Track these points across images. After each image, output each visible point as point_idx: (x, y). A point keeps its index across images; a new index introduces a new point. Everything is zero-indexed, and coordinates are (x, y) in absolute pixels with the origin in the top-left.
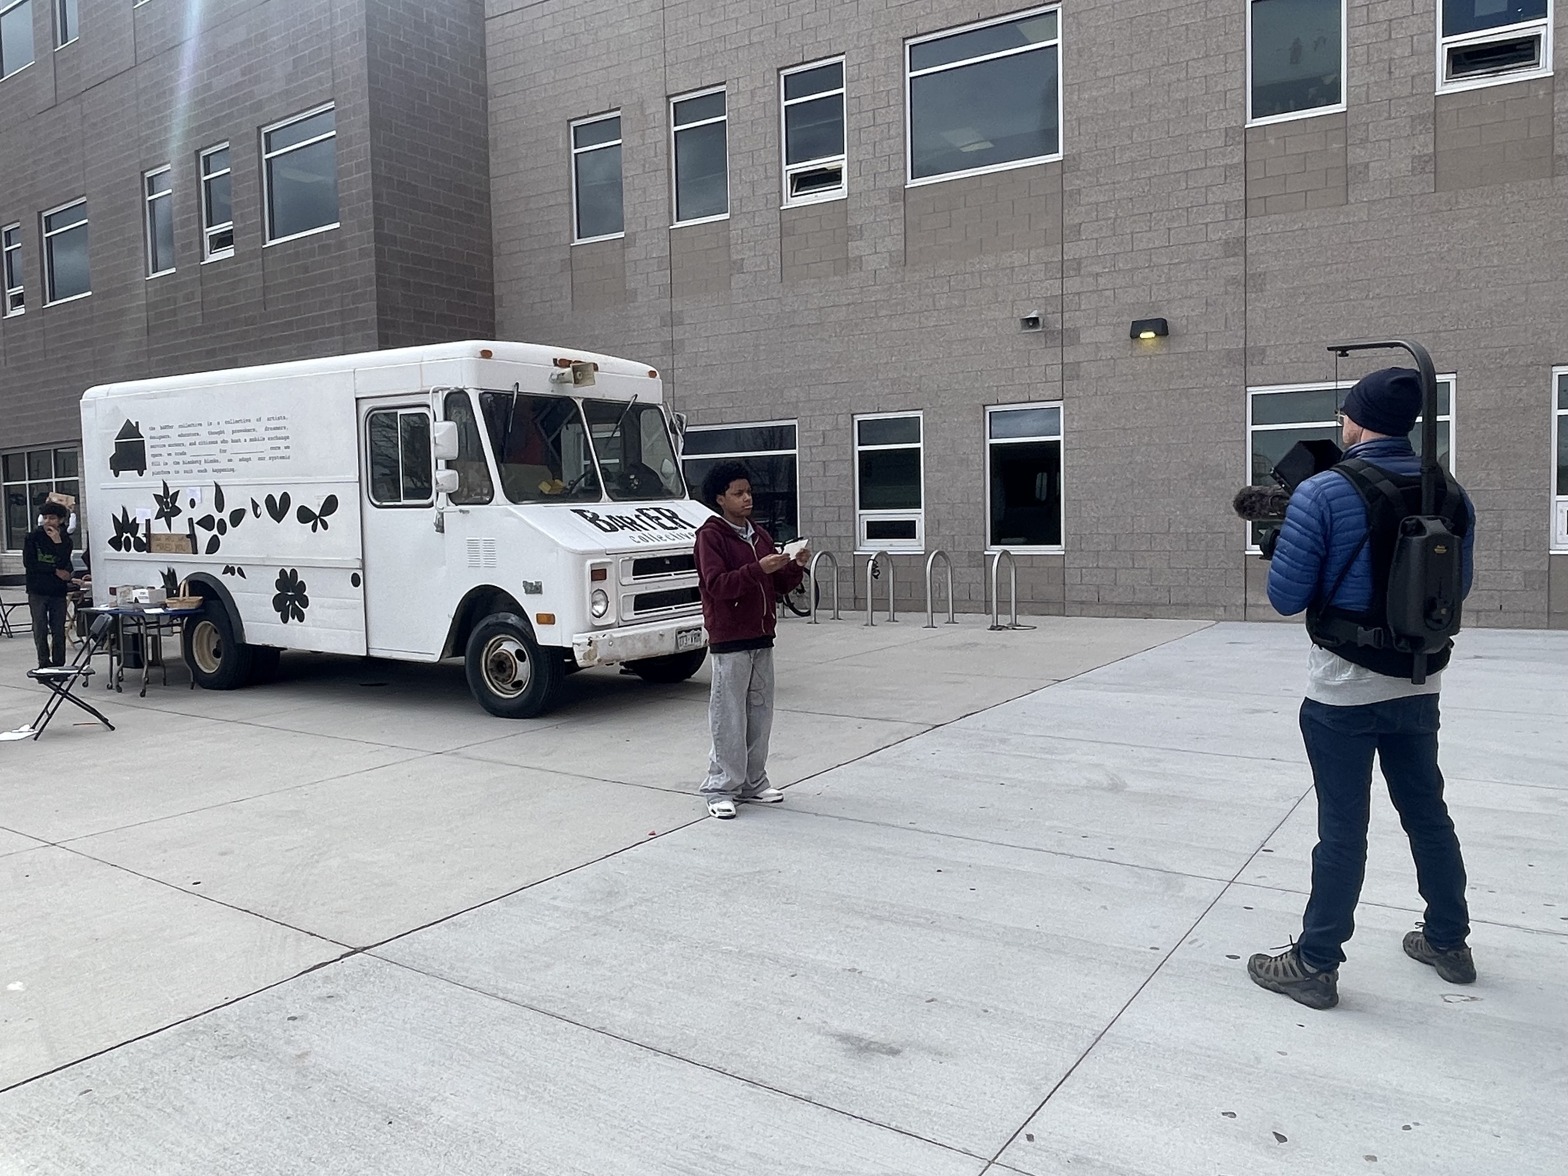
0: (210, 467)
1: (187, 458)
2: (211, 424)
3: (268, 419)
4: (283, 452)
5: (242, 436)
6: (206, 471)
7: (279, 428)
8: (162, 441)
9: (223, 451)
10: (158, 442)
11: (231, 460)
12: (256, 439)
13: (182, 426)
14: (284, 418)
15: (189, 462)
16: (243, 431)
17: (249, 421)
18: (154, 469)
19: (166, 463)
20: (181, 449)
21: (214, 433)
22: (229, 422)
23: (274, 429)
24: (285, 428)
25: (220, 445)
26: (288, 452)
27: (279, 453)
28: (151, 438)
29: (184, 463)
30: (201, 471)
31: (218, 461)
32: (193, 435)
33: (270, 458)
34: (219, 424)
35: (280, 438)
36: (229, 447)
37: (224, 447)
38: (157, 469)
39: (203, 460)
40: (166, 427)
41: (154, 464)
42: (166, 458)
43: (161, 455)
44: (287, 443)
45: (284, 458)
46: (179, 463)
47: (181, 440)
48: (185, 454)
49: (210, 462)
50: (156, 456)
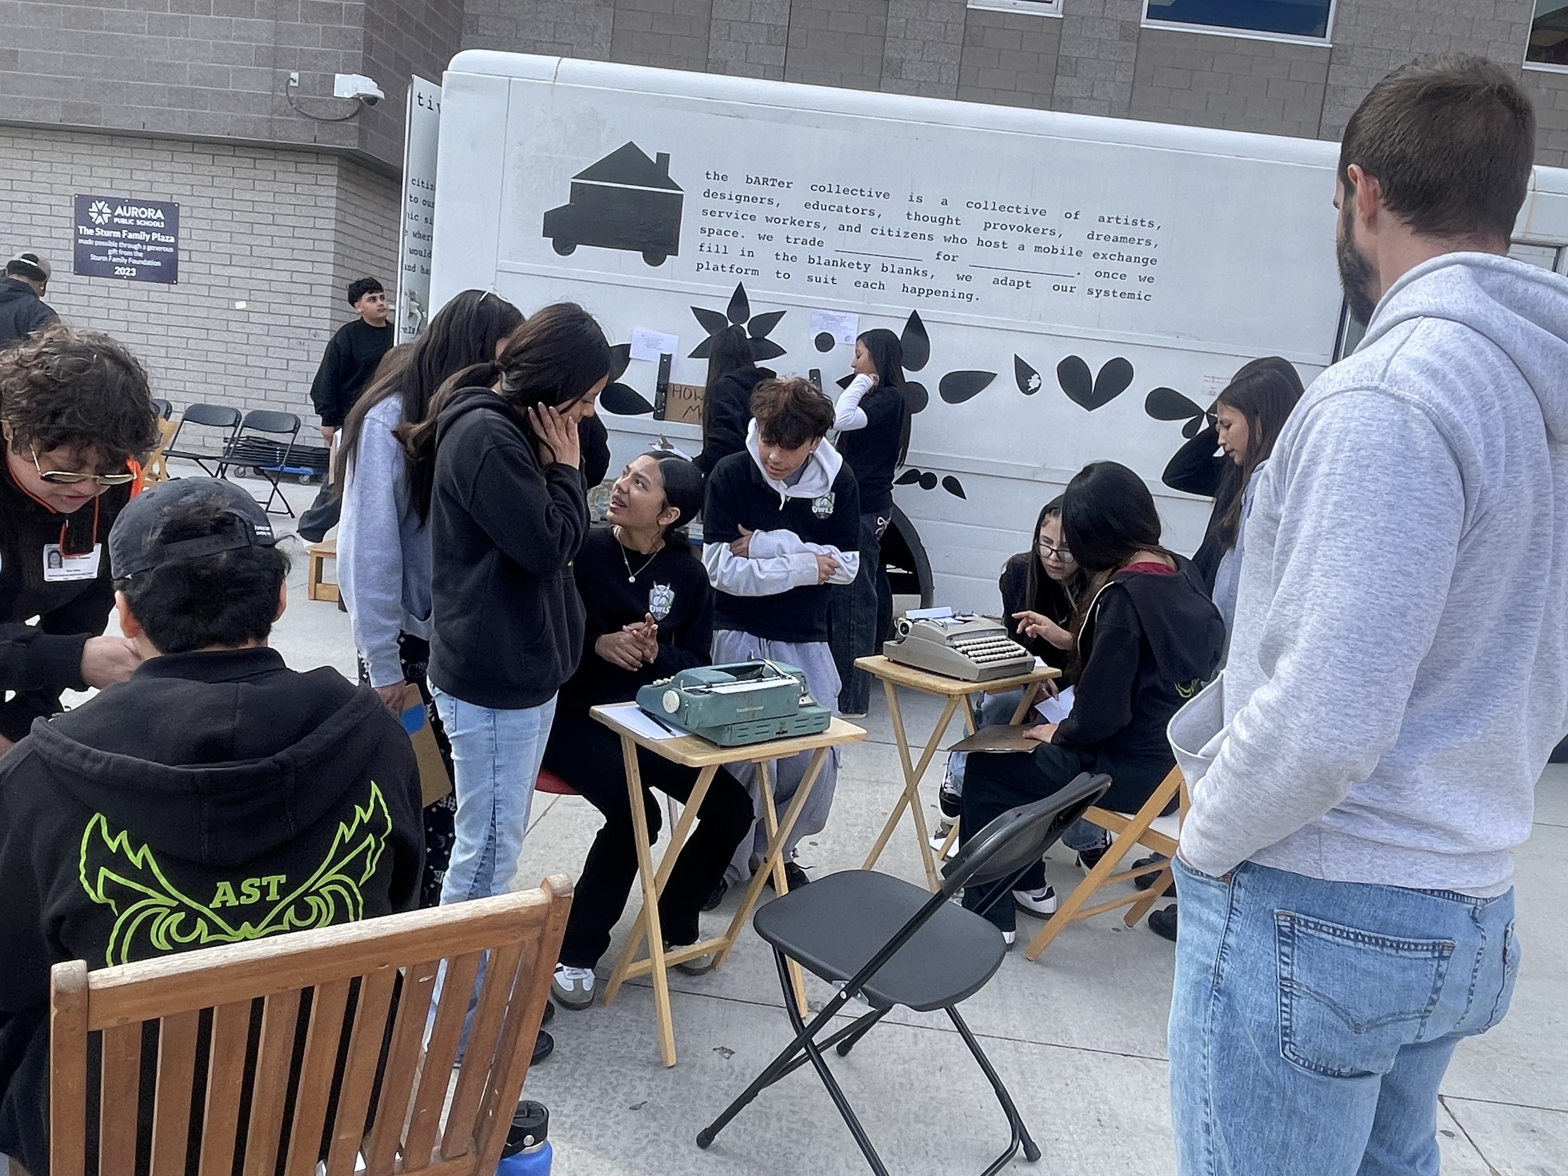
0: (893, 281)
1: (827, 253)
2: (920, 200)
3: (1102, 219)
4: (1133, 285)
5: (1013, 238)
6: (882, 286)
7: (1132, 240)
8: (746, 208)
9: (947, 257)
10: (731, 206)
11: (968, 278)
12: (1054, 251)
13: (822, 189)
14: (1151, 224)
15: (827, 263)
16: (1020, 229)
17: (1043, 213)
18: (704, 257)
19: (751, 254)
20: (808, 233)
21: (925, 218)
22: (978, 206)
23: (1116, 240)
24: (1148, 243)
25: (938, 244)
26: (1144, 288)
27: (1119, 286)
28: (707, 194)
29: (811, 260)
30: (866, 285)
31: (925, 273)
32: (856, 211)
33: (1090, 292)
34: (945, 202)
35: (1129, 259)
36: (969, 253)
37: (950, 249)
38: (715, 260)
39: (876, 264)
40: (765, 181)
41: (705, 248)
42: (750, 241)
43: (735, 234)
44: (1149, 271)
45: (1131, 295)
46: (794, 259)
47: (810, 215)
48: (820, 244)
49: (901, 271)
50: (719, 233)
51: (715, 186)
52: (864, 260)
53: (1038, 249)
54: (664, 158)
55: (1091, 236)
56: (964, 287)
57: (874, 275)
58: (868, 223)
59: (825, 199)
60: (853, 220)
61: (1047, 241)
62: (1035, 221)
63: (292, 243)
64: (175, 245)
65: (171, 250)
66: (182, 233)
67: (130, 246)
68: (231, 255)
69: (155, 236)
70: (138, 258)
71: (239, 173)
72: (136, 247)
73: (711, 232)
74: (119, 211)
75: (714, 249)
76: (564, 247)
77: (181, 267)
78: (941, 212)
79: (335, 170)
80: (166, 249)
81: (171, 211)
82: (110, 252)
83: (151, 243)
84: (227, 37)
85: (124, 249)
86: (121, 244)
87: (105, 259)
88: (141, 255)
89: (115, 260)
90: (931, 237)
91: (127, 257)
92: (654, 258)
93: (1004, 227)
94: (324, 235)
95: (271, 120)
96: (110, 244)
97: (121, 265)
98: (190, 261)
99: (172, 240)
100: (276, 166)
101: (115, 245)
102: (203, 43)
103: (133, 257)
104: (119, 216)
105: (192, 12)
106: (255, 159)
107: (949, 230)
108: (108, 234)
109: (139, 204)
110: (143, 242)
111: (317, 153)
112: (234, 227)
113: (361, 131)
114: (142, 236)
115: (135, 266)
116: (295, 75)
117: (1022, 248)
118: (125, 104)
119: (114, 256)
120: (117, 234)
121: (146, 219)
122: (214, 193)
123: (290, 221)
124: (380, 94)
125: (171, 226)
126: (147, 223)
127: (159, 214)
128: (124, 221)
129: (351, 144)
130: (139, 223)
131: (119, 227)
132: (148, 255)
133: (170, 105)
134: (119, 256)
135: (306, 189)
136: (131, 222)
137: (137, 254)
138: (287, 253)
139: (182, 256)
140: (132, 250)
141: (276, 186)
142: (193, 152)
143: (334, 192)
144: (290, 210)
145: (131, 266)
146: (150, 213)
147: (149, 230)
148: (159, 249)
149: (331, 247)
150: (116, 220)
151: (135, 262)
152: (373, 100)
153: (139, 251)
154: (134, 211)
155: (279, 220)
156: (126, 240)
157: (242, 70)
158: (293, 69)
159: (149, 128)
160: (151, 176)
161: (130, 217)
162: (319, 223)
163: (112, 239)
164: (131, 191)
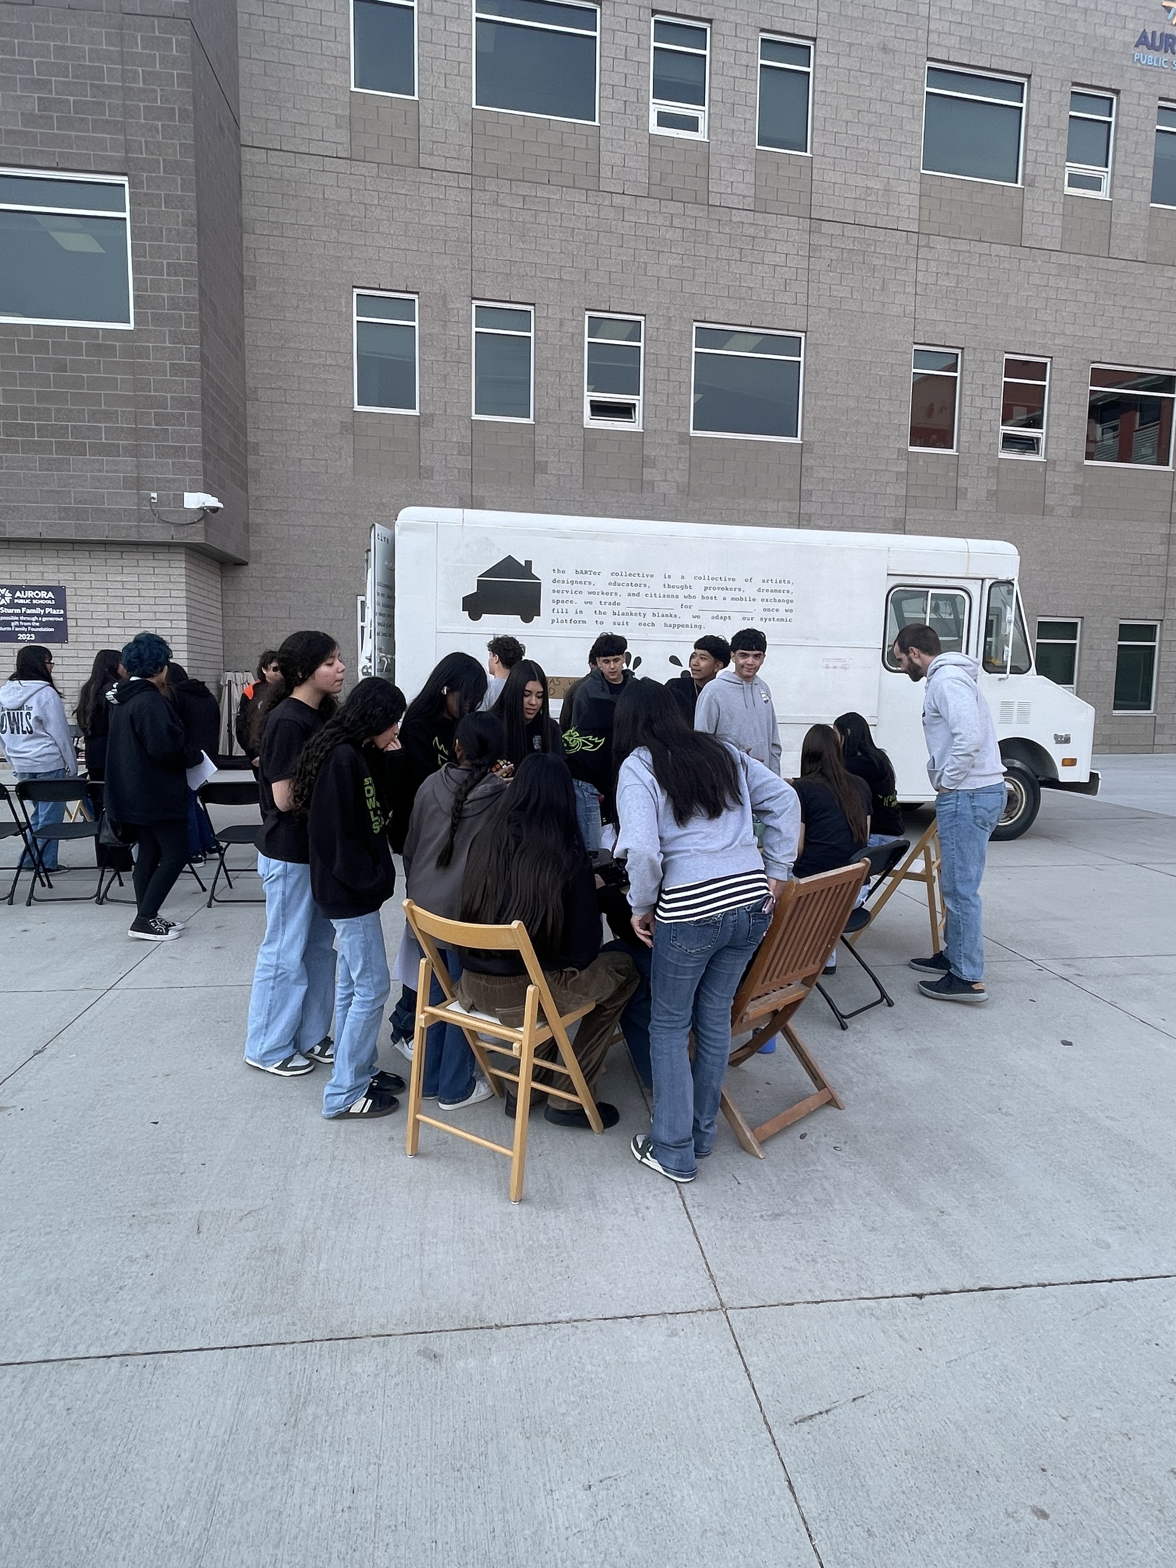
0: (660, 621)
1: (621, 609)
2: (669, 577)
3: (764, 581)
4: (782, 614)
5: (720, 594)
6: (653, 625)
7: (780, 591)
8: (576, 587)
9: (686, 607)
10: (568, 587)
11: (698, 617)
12: (741, 599)
13: (617, 574)
14: (789, 582)
15: (623, 614)
16: (722, 589)
17: (734, 580)
18: (555, 616)
19: (581, 612)
20: (612, 599)
21: (673, 587)
22: (700, 578)
23: (772, 591)
24: (788, 592)
25: (681, 600)
26: (789, 615)
27: (776, 615)
28: (554, 581)
29: (614, 614)
30: (645, 625)
31: (675, 616)
32: (636, 585)
33: (762, 619)
34: (683, 577)
35: (779, 601)
36: (697, 603)
37: (688, 602)
38: (561, 617)
39: (649, 613)
40: (586, 572)
41: (556, 611)
42: (581, 606)
43: (571, 602)
44: (789, 606)
45: (782, 620)
46: (605, 613)
47: (613, 589)
48: (619, 604)
49: (663, 616)
50: (563, 602)
51: (558, 576)
52: (642, 611)
53: (732, 599)
54: (529, 563)
55: (759, 590)
56: (697, 622)
57: (649, 619)
58: (643, 591)
59: (619, 580)
60: (635, 590)
61: (737, 595)
62: (730, 584)
63: (155, 608)
64: (64, 616)
65: (61, 619)
66: (69, 607)
67: (29, 619)
68: (108, 620)
69: (47, 610)
70: (35, 627)
71: (110, 563)
72: (34, 619)
73: (558, 602)
74: (18, 594)
75: (560, 611)
76: (475, 616)
77: (70, 631)
78: (682, 583)
79: (183, 557)
80: (57, 619)
81: (59, 593)
82: (13, 624)
83: (45, 615)
84: (100, 471)
85: (23, 621)
86: (22, 618)
87: (9, 629)
88: (38, 624)
89: (17, 629)
90: (677, 597)
91: (26, 627)
92: (527, 619)
93: (714, 589)
94: (178, 601)
95: (139, 526)
96: (13, 618)
97: (22, 632)
98: (77, 626)
99: (62, 612)
100: (138, 556)
101: (17, 618)
102: (82, 476)
103: (32, 626)
104: (19, 598)
105: (72, 454)
106: (122, 552)
107: (686, 592)
108: (11, 611)
109: (33, 588)
110: (38, 615)
111: (169, 546)
112: (109, 600)
113: (206, 531)
114: (38, 611)
115: (34, 632)
116: (154, 495)
117: (725, 599)
118: (24, 520)
119: (16, 626)
120: (18, 611)
121: (40, 599)
122: (92, 577)
123: (152, 593)
124: (221, 505)
125: (60, 601)
126: (42, 602)
127: (50, 595)
128: (22, 601)
129: (199, 539)
130: (34, 602)
131: (20, 606)
132: (44, 625)
133: (60, 519)
134: (20, 626)
135: (163, 571)
136: (28, 601)
137: (34, 624)
138: (152, 616)
139: (70, 623)
140: (31, 621)
141: (139, 570)
142: (74, 550)
143: (183, 571)
144: (151, 586)
145: (31, 632)
146: (43, 594)
147: (43, 607)
148: (51, 619)
149: (184, 609)
150: (16, 601)
151: (33, 629)
152: (215, 510)
153: (36, 621)
154: (30, 594)
155: (143, 593)
156: (25, 615)
157: (114, 493)
158: (153, 490)
159: (45, 536)
160: (41, 568)
161: (27, 598)
162: (174, 593)
163: (14, 614)
164: (26, 580)
